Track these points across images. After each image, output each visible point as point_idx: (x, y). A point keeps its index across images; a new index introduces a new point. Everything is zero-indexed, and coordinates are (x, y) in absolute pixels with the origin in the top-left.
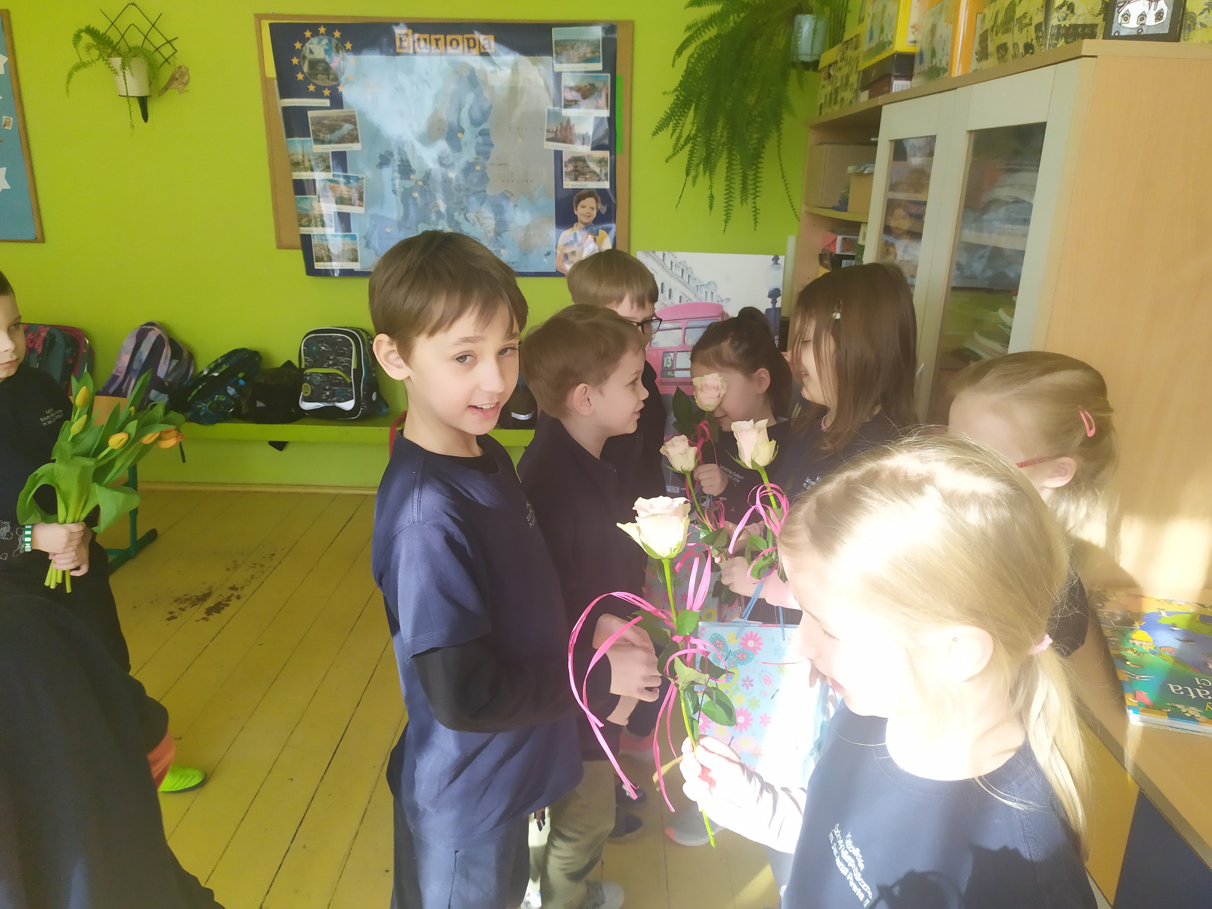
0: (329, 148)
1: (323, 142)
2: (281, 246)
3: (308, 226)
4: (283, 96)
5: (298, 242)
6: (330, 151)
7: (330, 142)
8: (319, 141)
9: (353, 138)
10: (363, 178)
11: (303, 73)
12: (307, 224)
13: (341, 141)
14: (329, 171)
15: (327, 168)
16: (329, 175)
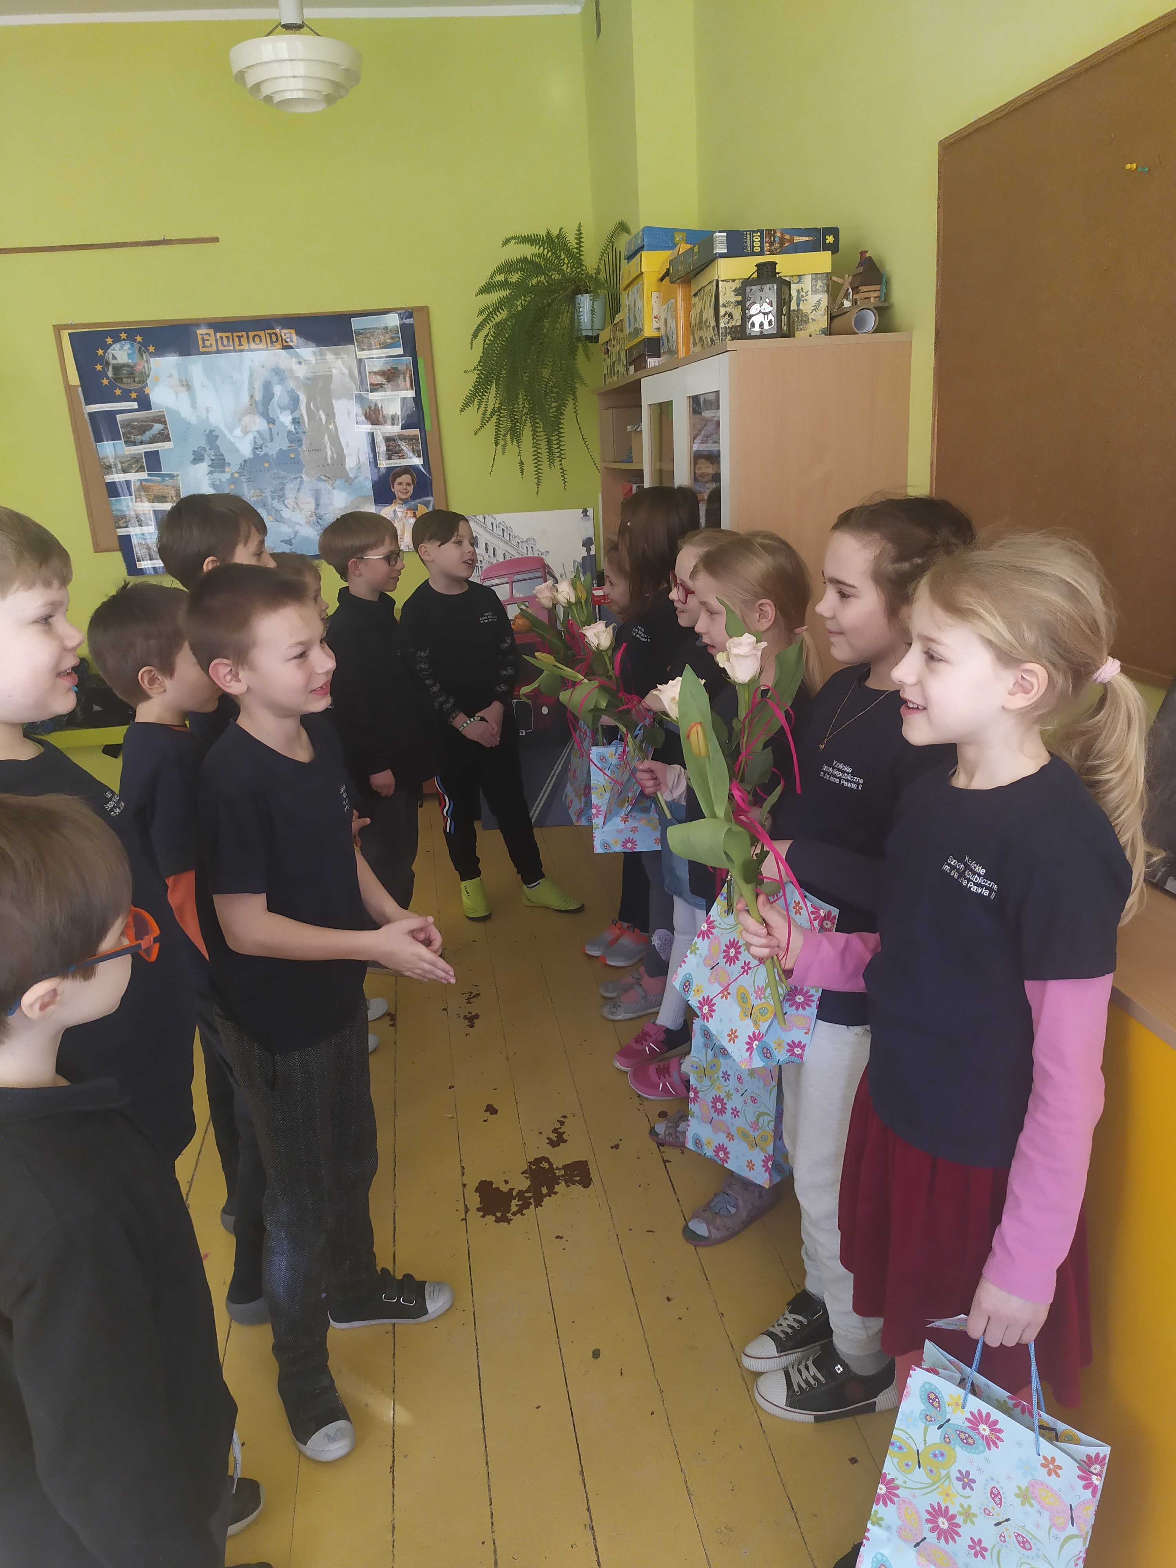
0: (141, 449)
1: (134, 444)
2: (98, 549)
3: (127, 527)
4: (88, 403)
5: (116, 543)
6: (142, 451)
7: (142, 443)
8: (129, 443)
9: (164, 437)
10: (178, 475)
11: (108, 378)
12: (125, 525)
13: (152, 441)
14: (144, 471)
15: (141, 469)
16: (144, 475)
